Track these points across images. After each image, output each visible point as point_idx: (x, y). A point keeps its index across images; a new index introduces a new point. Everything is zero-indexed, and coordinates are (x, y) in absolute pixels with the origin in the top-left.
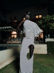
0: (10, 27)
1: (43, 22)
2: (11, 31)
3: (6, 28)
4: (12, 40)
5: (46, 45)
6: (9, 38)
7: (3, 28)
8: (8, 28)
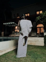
0: (13, 23)
1: (41, 18)
2: (14, 26)
3: (10, 23)
4: (15, 34)
5: (43, 38)
6: (13, 32)
7: (8, 24)
8: (11, 23)
